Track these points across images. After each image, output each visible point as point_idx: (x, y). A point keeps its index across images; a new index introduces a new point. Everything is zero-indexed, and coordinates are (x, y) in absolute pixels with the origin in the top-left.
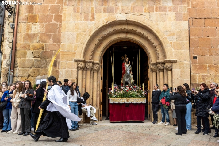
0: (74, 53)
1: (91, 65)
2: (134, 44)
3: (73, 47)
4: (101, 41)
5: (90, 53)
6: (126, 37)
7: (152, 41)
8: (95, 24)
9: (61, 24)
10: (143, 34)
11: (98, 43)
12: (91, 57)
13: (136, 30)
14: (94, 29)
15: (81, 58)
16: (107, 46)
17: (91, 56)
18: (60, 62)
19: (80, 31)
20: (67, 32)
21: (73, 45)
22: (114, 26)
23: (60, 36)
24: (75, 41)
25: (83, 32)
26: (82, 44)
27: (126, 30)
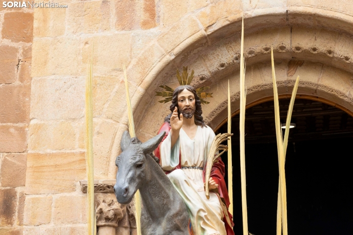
2: (325, 107)
3: (77, 136)
6: (289, 82)
8: (161, 38)
9: (30, 49)
13: (330, 52)
14: (156, 58)
15: (109, 177)
18: (27, 198)
19: (101, 70)
20: (53, 77)
21: (77, 127)
23: (24, 95)
24: (85, 111)
25: (114, 74)
26: (110, 121)
27: (288, 52)
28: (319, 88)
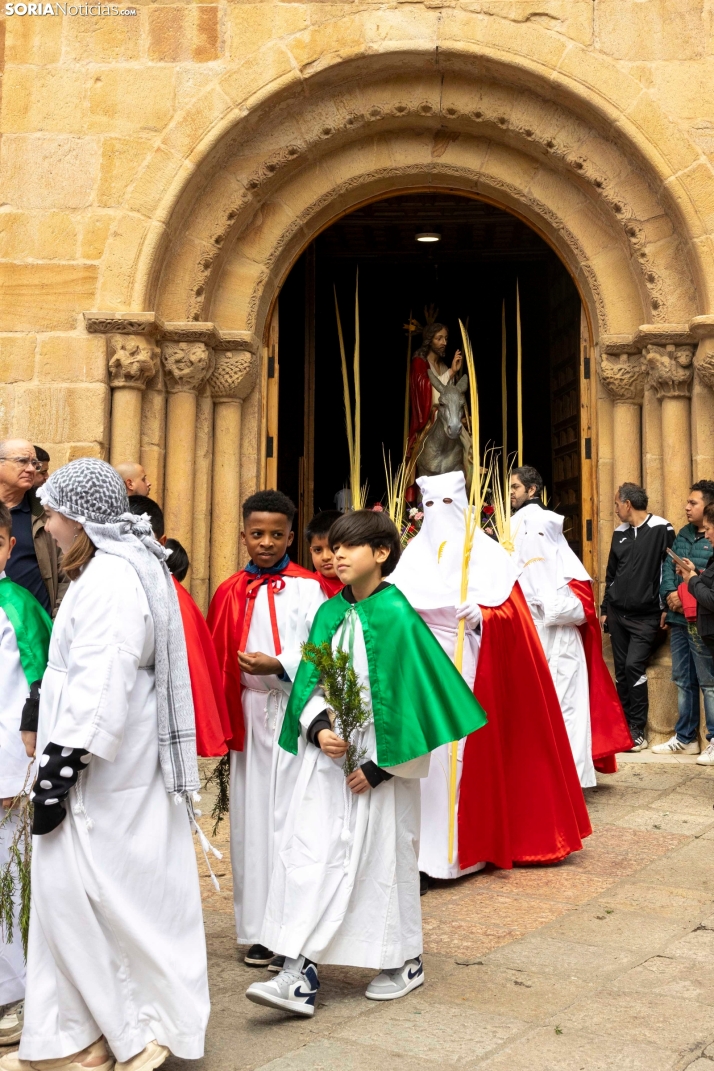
0: (82, 274)
1: (199, 352)
3: (80, 237)
4: (265, 197)
5: (190, 274)
6: (435, 166)
7: (612, 192)
8: (227, 78)
10: (550, 145)
11: (246, 206)
12: (201, 299)
13: (503, 121)
14: (217, 113)
15: (133, 308)
16: (309, 224)
17: (199, 293)
19: (122, 128)
20: (39, 134)
21: (80, 222)
22: (350, 91)
24: (93, 196)
25: (144, 135)
26: (136, 215)
27: (435, 116)
28: (482, 179)
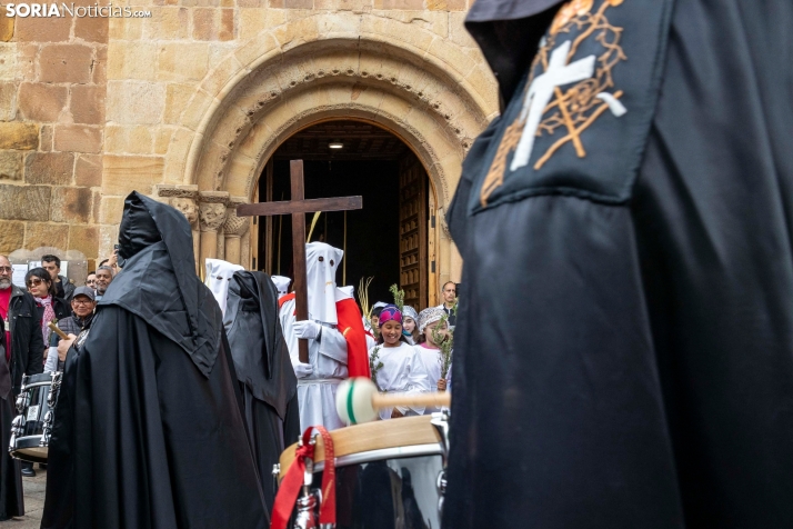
0: (154, 163)
1: (220, 209)
3: (154, 141)
4: (257, 119)
5: (214, 165)
6: (352, 105)
7: (454, 122)
8: (239, 51)
9: (105, 50)
10: (420, 94)
11: (247, 125)
12: (221, 178)
13: (393, 80)
14: (233, 72)
15: (185, 183)
16: (279, 137)
17: (220, 175)
18: (103, 197)
19: (178, 78)
20: (129, 81)
21: (154, 132)
22: (307, 60)
23: (99, 96)
24: (161, 117)
25: (190, 83)
26: (187, 129)
27: (355, 76)
28: (380, 113)
